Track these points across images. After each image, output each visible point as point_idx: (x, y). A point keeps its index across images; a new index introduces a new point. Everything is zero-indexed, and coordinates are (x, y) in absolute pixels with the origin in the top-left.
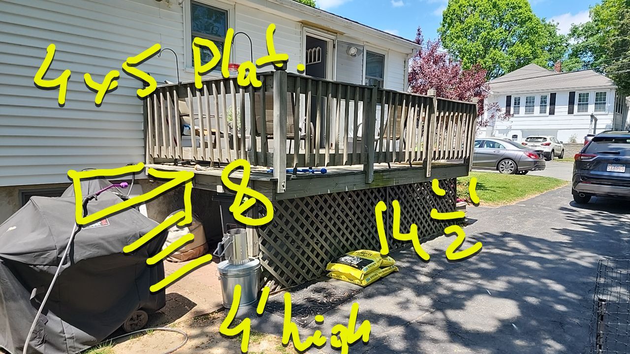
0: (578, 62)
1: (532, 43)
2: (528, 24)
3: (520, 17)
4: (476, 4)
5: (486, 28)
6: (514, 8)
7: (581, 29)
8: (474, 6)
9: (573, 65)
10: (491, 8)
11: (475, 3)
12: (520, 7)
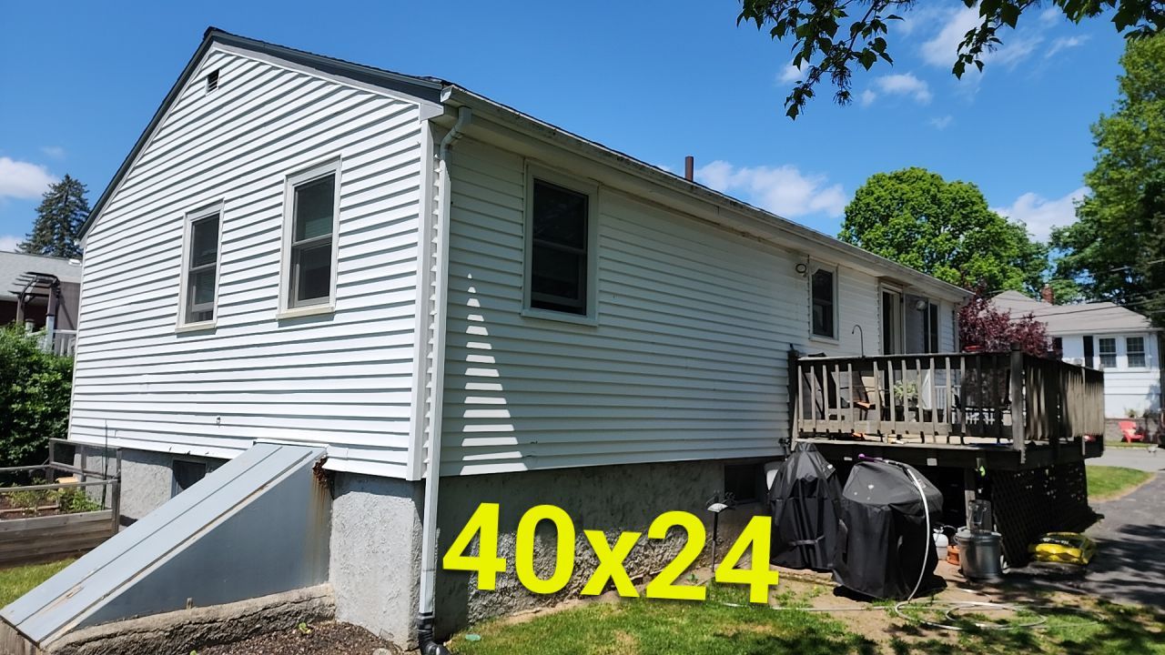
0: (1071, 287)
1: (998, 256)
2: (989, 227)
3: (975, 218)
4: (904, 197)
5: (924, 232)
6: (964, 206)
7: (1067, 234)
8: (901, 199)
9: (1063, 292)
10: (928, 204)
11: (903, 194)
12: (973, 203)
